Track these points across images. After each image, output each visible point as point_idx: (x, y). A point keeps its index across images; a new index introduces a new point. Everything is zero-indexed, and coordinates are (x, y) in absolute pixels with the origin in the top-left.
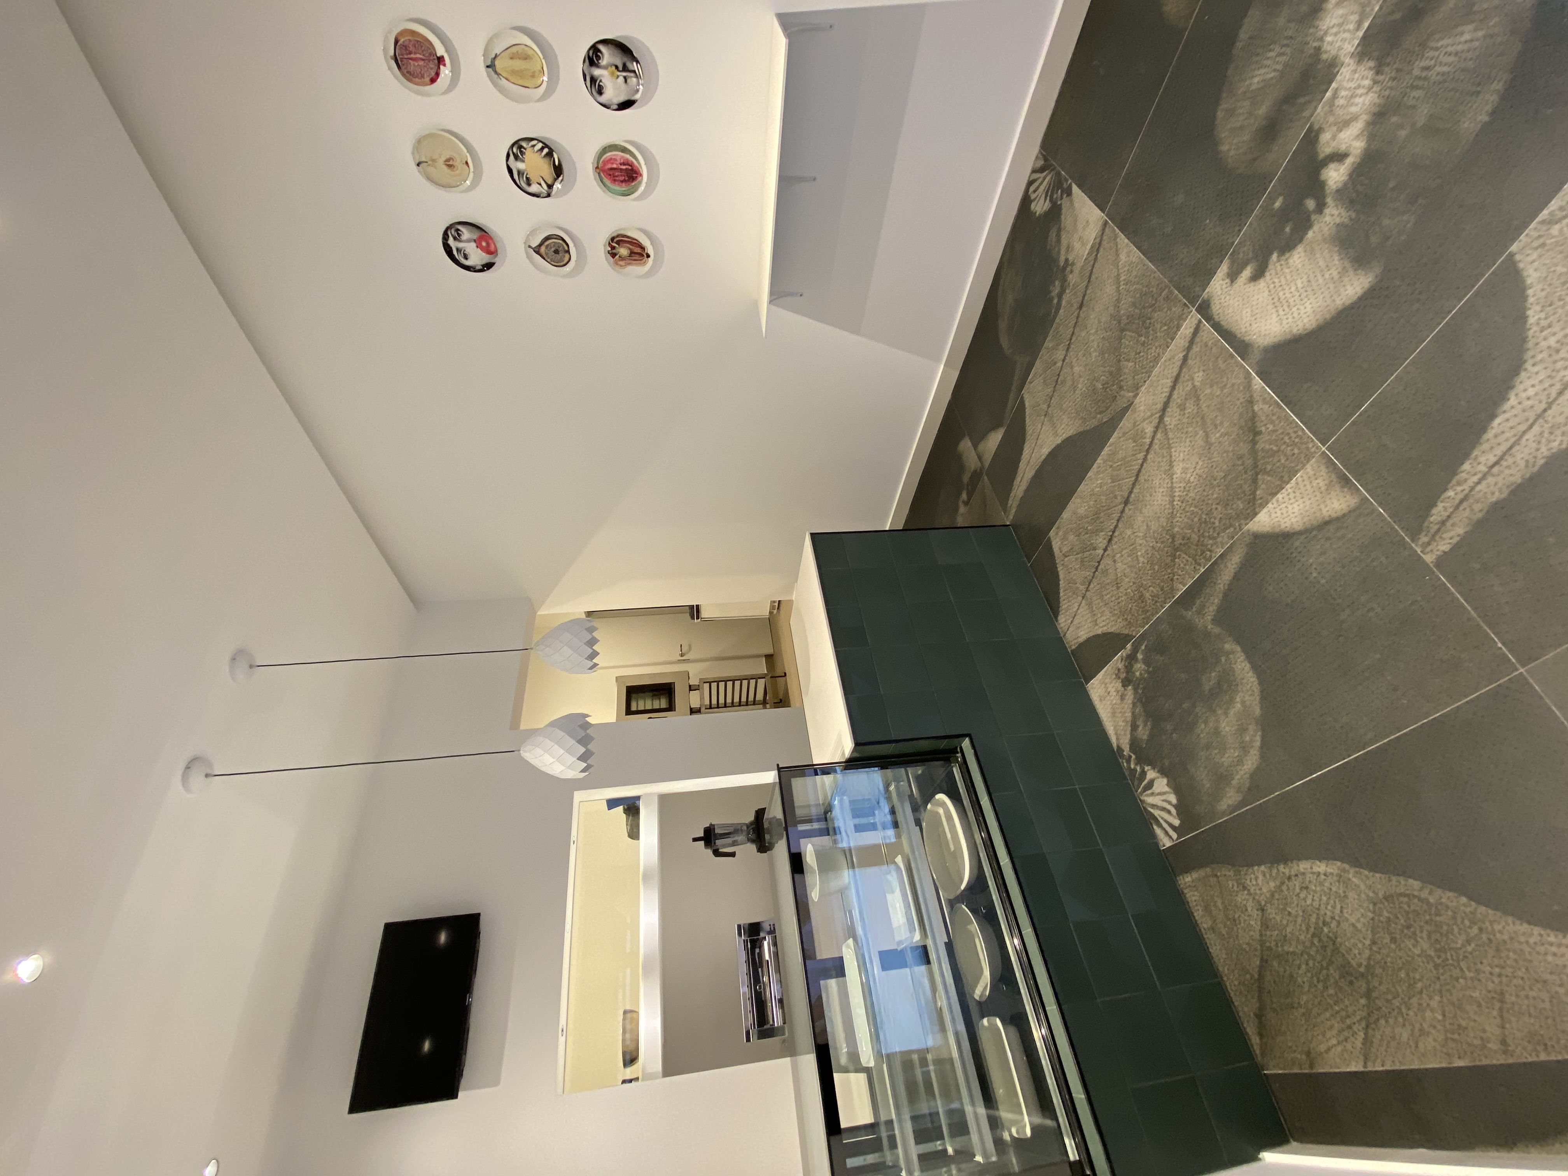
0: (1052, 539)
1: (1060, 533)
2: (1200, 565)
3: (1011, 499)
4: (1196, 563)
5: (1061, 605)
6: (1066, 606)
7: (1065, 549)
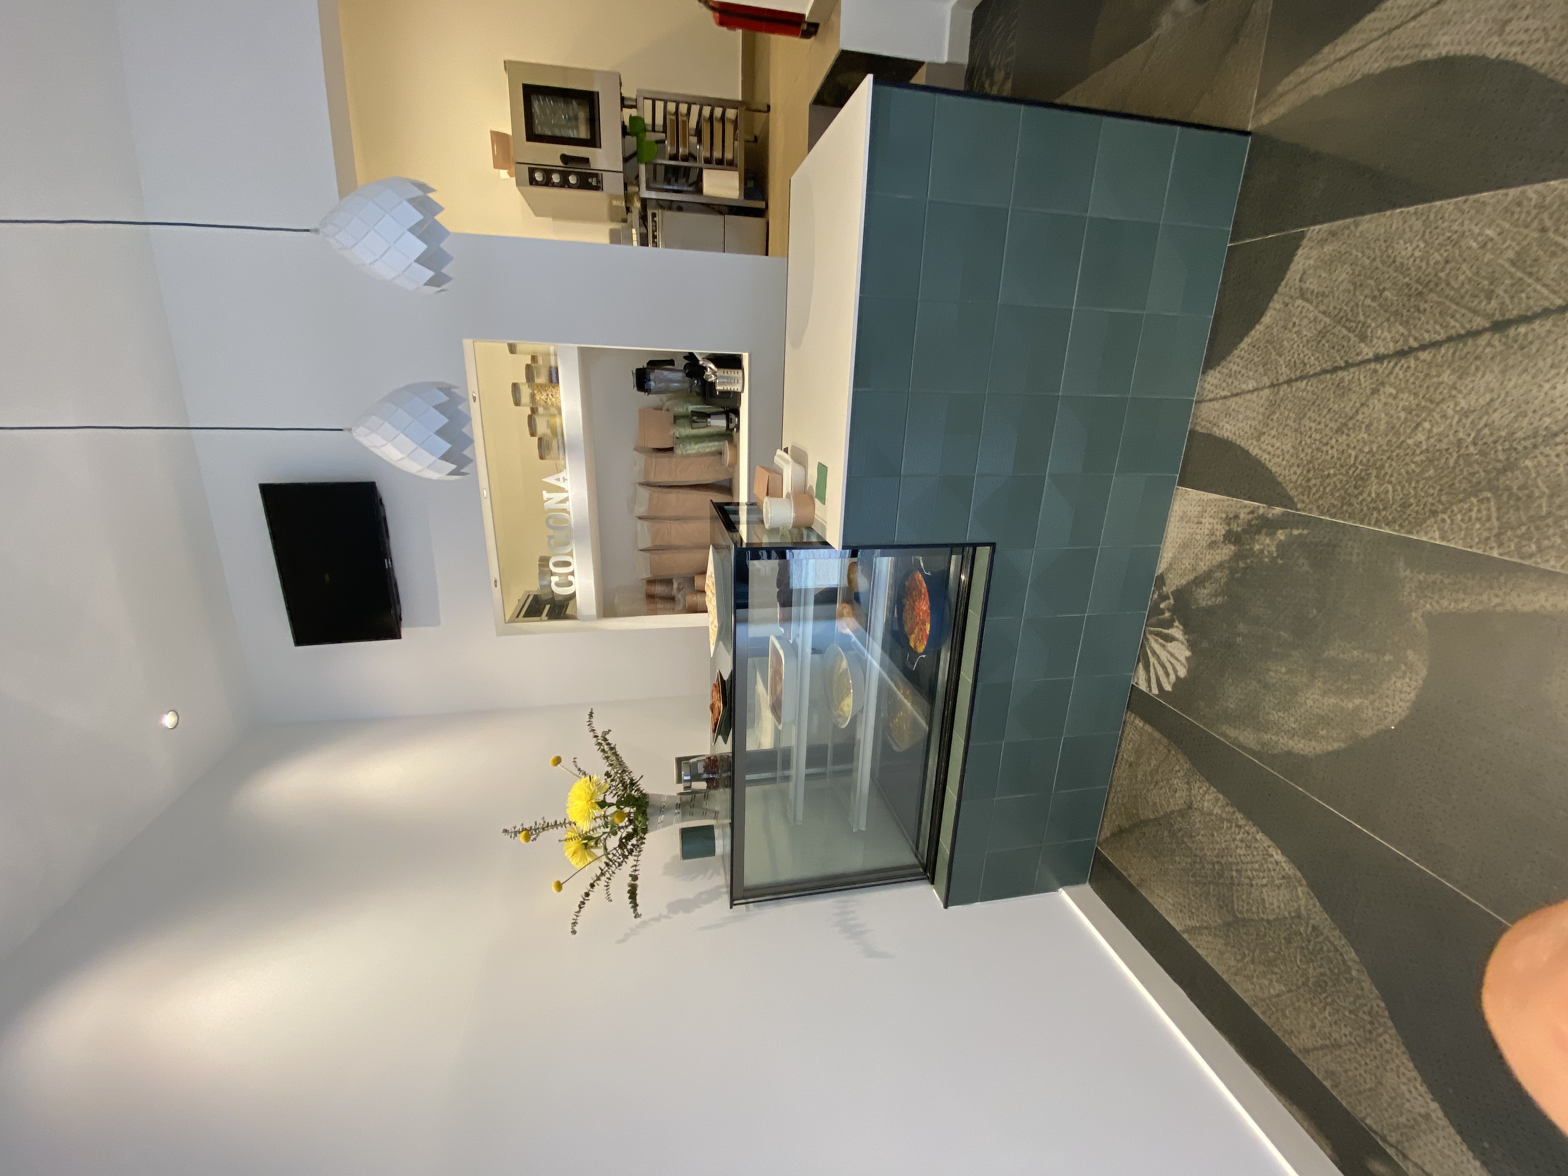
0: (1305, 242)
1: (1328, 248)
2: (1501, 545)
3: (1292, 79)
4: (1498, 536)
5: (1229, 359)
6: (1235, 368)
7: (1312, 284)
